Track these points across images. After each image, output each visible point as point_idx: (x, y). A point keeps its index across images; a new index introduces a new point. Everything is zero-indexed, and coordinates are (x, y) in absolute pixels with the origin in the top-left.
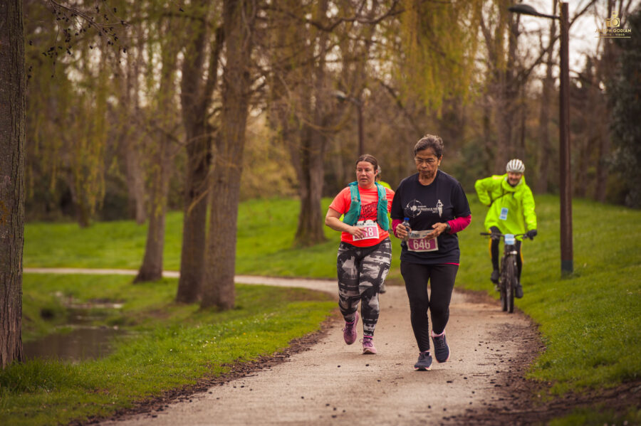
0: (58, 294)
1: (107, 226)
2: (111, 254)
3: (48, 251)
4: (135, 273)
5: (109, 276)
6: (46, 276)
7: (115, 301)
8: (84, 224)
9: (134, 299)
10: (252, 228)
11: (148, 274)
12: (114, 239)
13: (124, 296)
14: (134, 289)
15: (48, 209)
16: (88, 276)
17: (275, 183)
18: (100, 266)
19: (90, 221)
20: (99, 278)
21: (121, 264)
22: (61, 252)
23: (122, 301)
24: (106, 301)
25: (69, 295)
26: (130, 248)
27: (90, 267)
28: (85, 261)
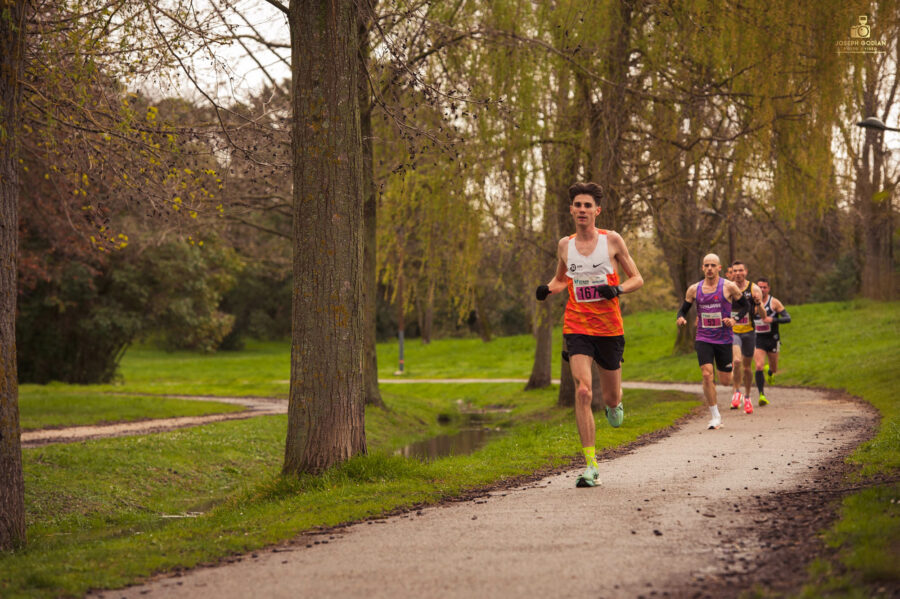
0: (459, 401)
1: (509, 340)
2: (509, 364)
3: (454, 364)
4: (526, 381)
5: (504, 384)
6: (449, 385)
7: (507, 407)
8: (487, 339)
9: (525, 404)
10: (637, 338)
11: (537, 382)
12: (513, 351)
13: (516, 402)
14: (525, 395)
15: (458, 328)
16: (486, 384)
17: (663, 297)
18: (499, 375)
19: (493, 336)
20: (496, 386)
21: (517, 374)
22: (465, 364)
23: (514, 406)
24: (500, 406)
25: (468, 402)
26: (527, 360)
27: (490, 376)
28: (485, 372)
